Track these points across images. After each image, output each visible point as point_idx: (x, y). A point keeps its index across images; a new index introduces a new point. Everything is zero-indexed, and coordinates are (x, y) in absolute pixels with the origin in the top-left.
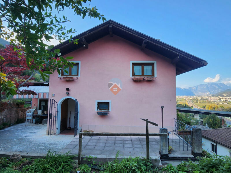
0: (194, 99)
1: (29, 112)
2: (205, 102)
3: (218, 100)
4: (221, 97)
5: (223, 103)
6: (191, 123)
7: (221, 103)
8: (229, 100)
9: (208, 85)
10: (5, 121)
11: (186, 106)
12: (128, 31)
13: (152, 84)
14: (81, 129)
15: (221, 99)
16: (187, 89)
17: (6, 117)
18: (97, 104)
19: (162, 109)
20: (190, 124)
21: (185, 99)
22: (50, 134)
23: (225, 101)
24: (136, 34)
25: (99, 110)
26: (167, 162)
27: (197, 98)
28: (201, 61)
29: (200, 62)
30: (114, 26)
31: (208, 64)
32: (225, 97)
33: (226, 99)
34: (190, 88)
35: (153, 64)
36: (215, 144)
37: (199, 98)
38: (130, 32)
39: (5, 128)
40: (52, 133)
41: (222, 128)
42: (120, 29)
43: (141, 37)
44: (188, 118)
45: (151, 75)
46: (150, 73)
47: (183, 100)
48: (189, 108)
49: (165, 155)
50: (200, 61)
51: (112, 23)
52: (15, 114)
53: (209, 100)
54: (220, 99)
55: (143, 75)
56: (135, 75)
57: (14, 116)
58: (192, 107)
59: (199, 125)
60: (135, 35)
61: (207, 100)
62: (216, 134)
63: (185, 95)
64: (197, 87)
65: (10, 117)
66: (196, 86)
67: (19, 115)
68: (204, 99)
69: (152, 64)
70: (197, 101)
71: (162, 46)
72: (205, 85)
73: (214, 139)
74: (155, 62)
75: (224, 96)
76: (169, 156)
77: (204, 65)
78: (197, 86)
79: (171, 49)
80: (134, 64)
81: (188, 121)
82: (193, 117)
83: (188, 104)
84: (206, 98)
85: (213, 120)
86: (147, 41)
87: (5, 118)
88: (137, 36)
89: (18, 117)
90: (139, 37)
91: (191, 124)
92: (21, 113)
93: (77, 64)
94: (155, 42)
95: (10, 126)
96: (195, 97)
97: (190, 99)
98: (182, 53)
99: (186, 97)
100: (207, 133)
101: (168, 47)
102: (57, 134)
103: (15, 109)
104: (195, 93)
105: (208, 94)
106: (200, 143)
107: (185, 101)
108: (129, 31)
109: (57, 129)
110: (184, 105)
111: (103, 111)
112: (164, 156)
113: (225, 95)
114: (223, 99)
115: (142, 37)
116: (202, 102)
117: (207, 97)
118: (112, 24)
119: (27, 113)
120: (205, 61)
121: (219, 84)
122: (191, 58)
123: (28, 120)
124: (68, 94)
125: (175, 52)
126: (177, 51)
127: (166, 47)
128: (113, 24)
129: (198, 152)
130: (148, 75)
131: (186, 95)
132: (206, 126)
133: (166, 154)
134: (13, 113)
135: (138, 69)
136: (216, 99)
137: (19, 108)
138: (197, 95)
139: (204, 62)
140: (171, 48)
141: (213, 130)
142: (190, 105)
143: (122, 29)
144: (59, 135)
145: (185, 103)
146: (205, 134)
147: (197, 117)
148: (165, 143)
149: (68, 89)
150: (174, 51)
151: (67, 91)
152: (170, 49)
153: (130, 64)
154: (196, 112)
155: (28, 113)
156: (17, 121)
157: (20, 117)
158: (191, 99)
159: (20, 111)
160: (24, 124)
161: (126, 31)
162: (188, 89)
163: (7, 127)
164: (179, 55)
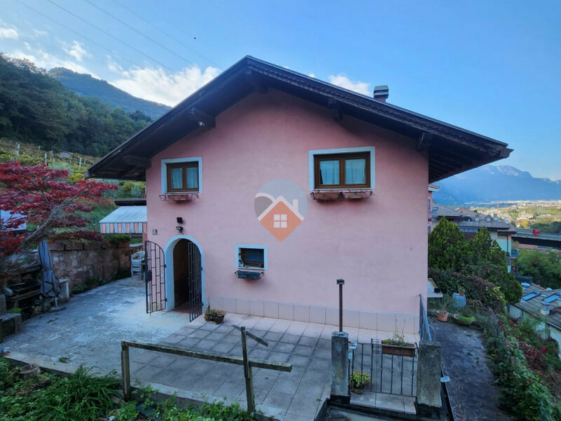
1: (137, 258)
10: (91, 275)
12: (289, 79)
13: (363, 207)
14: (209, 303)
17: (94, 267)
18: (237, 252)
19: (341, 287)
22: (149, 311)
24: (309, 86)
25: (242, 265)
26: (345, 414)
28: (490, 145)
29: (487, 148)
30: (256, 70)
31: (511, 153)
35: (368, 153)
38: (293, 81)
39: (91, 289)
40: (154, 309)
42: (271, 76)
43: (321, 93)
45: (362, 183)
46: (360, 180)
49: (340, 397)
50: (487, 144)
51: (250, 65)
52: (111, 262)
55: (342, 183)
56: (324, 184)
57: (110, 265)
60: (307, 88)
65: (103, 267)
67: (122, 263)
69: (366, 155)
71: (375, 112)
74: (372, 149)
76: (352, 401)
77: (501, 156)
79: (401, 118)
80: (318, 158)
86: (337, 101)
87: (90, 271)
88: (311, 90)
89: (120, 265)
90: (316, 91)
92: (124, 258)
93: (196, 164)
94: (357, 102)
95: (101, 284)
98: (432, 125)
101: (391, 111)
102: (166, 310)
103: (111, 252)
106: (435, 382)
108: (291, 80)
109: (166, 300)
111: (252, 269)
112: (339, 400)
115: (323, 91)
118: (250, 67)
119: (133, 261)
120: (505, 145)
122: (458, 137)
123: (135, 272)
124: (181, 230)
125: (413, 125)
126: (418, 120)
127: (388, 112)
128: (254, 66)
129: (427, 403)
130: (355, 183)
133: (342, 395)
134: (108, 260)
135: (329, 168)
137: (122, 249)
139: (499, 148)
140: (401, 114)
143: (275, 77)
144: (168, 314)
148: (341, 370)
149: (180, 220)
150: (410, 121)
151: (178, 225)
152: (396, 116)
153: (308, 157)
155: (134, 259)
156: (117, 275)
157: (122, 266)
159: (123, 256)
160: (128, 280)
161: (284, 80)
163: (95, 288)
164: (423, 131)
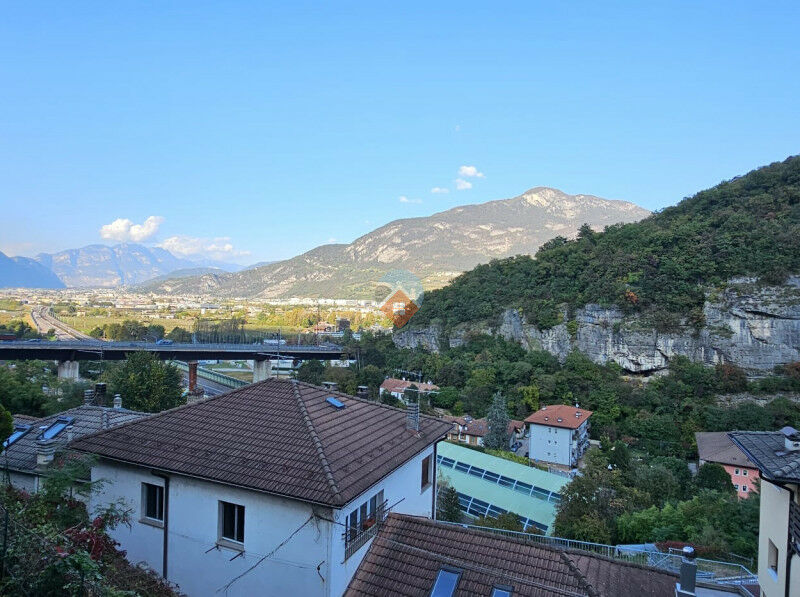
0: (60, 304)
2: (104, 313)
3: (148, 307)
4: (155, 297)
5: (163, 315)
6: (45, 402)
7: (157, 316)
8: (179, 306)
9: (116, 250)
11: (24, 331)
15: (158, 304)
16: (34, 261)
20: (39, 406)
21: (21, 304)
23: (169, 308)
27: (73, 298)
32: (169, 297)
33: (170, 301)
34: (47, 257)
36: (159, 483)
37: (81, 300)
41: (189, 403)
44: (33, 380)
47: (10, 307)
48: (40, 337)
53: (118, 306)
54: (154, 302)
58: (52, 333)
59: (88, 405)
61: (111, 304)
62: (167, 433)
63: (20, 287)
64: (74, 254)
66: (70, 252)
68: (100, 304)
70: (74, 310)
72: (105, 249)
73: (157, 462)
75: (165, 292)
78: (77, 251)
81: (30, 397)
82: (55, 372)
83: (32, 324)
84: (108, 299)
85: (141, 375)
91: (44, 406)
96: (65, 295)
97: (43, 303)
99: (24, 295)
100: (129, 438)
104: (66, 280)
105: (114, 282)
107: (17, 313)
110: (17, 329)
113: (169, 289)
114: (162, 301)
116: (93, 315)
117: (111, 295)
121: (152, 251)
131: (27, 287)
132: (116, 407)
136: (143, 303)
138: (75, 288)
141: (152, 419)
142: (43, 327)
145: (18, 319)
146: (119, 445)
147: (70, 373)
154: (66, 355)
158: (50, 304)
162: (38, 259)
